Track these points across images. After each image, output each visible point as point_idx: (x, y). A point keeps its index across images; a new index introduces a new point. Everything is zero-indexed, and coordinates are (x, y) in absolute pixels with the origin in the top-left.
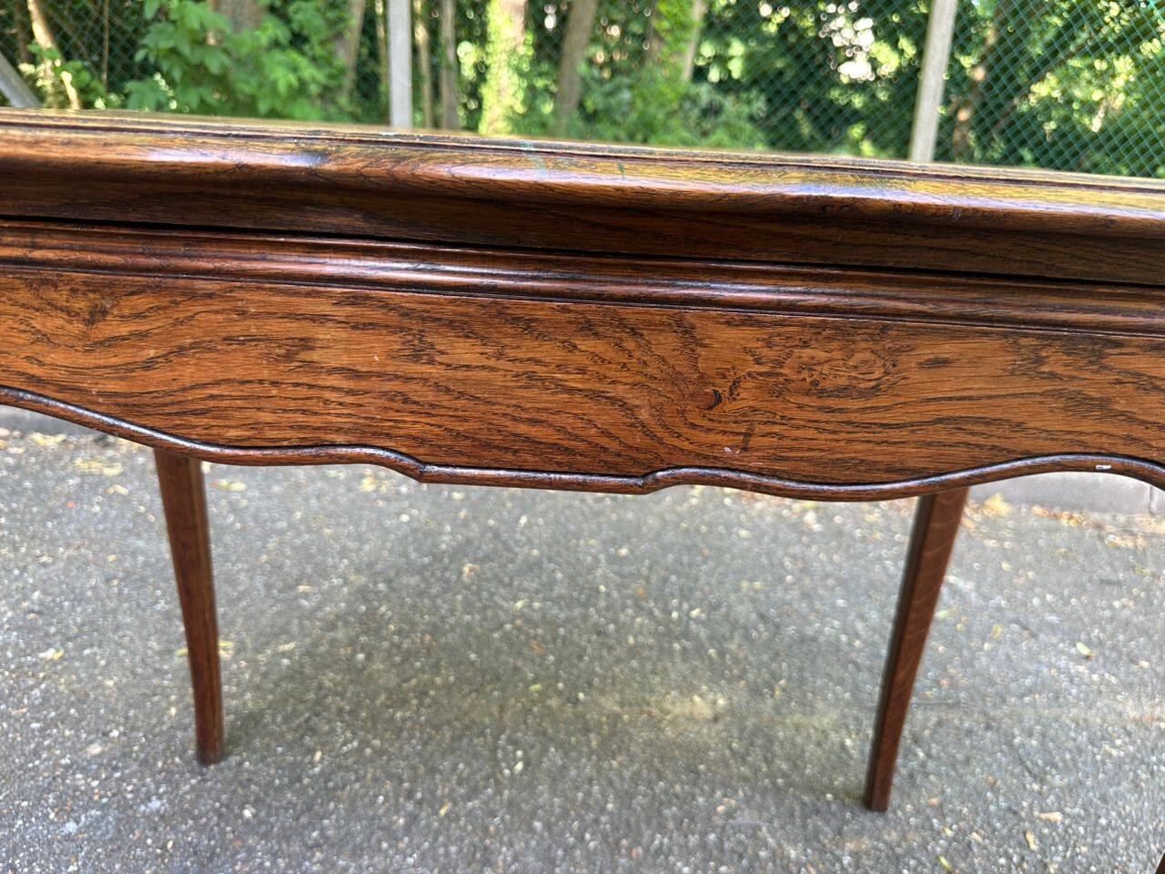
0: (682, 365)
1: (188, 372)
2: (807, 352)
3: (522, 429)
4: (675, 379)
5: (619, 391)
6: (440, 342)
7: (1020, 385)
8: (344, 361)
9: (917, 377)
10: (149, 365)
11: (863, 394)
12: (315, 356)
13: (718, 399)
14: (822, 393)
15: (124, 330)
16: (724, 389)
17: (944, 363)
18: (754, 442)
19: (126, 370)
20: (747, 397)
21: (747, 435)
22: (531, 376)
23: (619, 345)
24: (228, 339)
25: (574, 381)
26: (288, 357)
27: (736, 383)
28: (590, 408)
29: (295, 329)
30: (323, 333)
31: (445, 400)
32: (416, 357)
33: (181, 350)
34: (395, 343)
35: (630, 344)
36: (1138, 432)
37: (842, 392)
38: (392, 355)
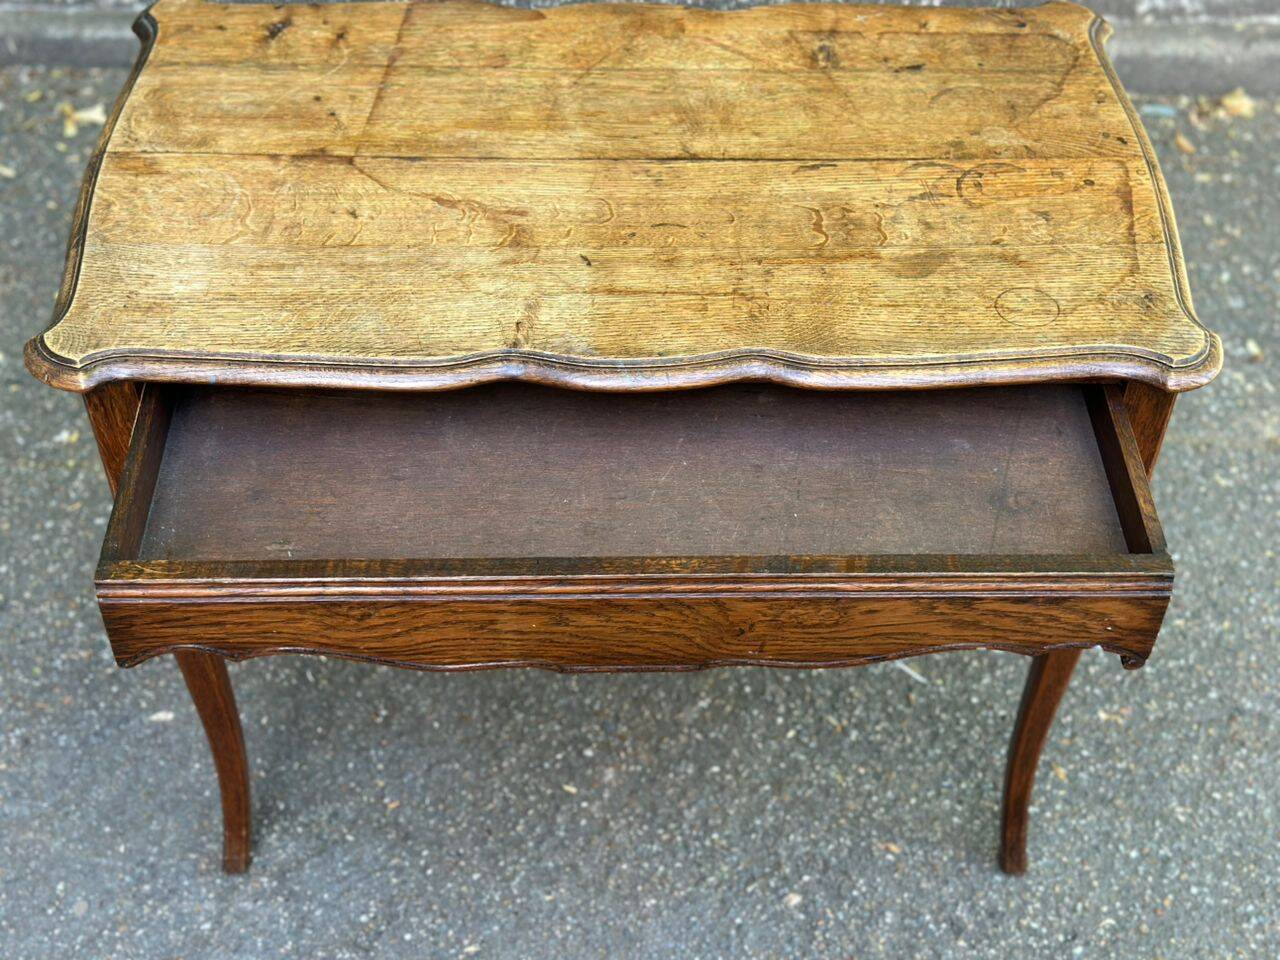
0: (720, 619)
1: (420, 637)
2: (793, 612)
3: (624, 650)
4: (716, 625)
5: (682, 631)
6: (572, 617)
7: (924, 618)
8: (515, 628)
9: (859, 618)
10: (396, 635)
11: (828, 626)
12: (498, 627)
13: (743, 632)
14: (804, 627)
15: (382, 622)
16: (745, 627)
17: (875, 611)
18: (766, 648)
19: (383, 638)
20: (760, 629)
21: (762, 646)
22: (627, 628)
23: (681, 613)
24: (446, 623)
25: (654, 628)
26: (482, 628)
27: (752, 625)
28: (666, 640)
29: (485, 616)
30: (501, 617)
31: (576, 640)
32: (558, 624)
33: (416, 629)
34: (545, 619)
35: (687, 612)
36: (998, 634)
37: (814, 626)
38: (546, 624)
